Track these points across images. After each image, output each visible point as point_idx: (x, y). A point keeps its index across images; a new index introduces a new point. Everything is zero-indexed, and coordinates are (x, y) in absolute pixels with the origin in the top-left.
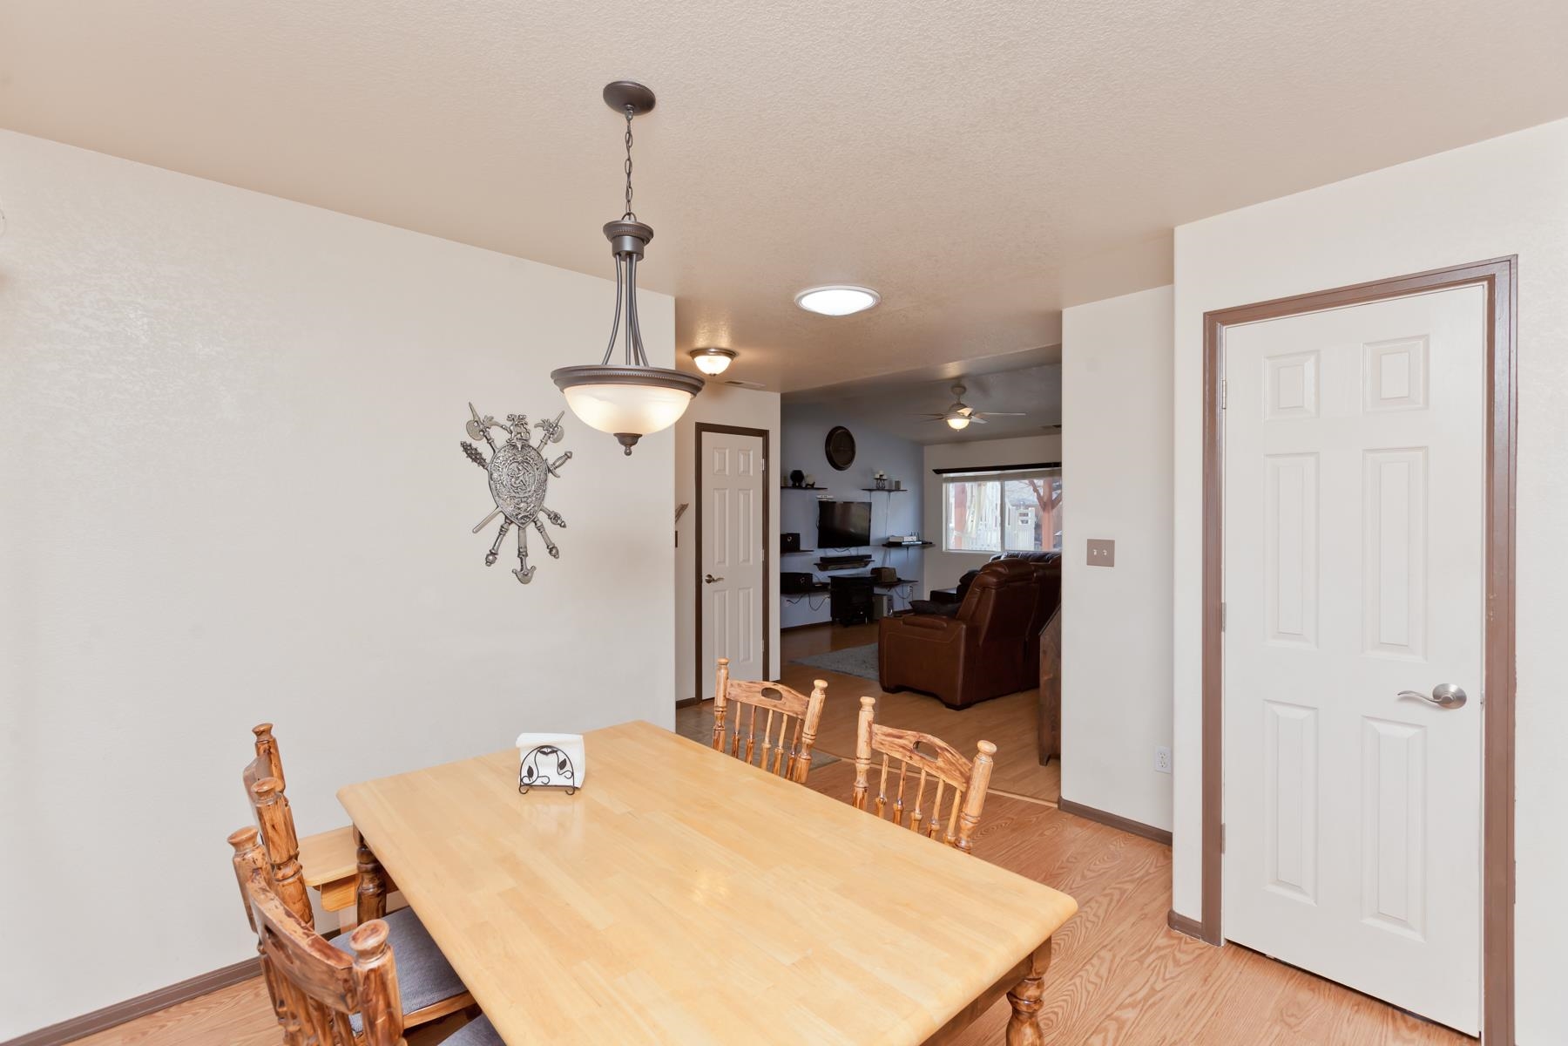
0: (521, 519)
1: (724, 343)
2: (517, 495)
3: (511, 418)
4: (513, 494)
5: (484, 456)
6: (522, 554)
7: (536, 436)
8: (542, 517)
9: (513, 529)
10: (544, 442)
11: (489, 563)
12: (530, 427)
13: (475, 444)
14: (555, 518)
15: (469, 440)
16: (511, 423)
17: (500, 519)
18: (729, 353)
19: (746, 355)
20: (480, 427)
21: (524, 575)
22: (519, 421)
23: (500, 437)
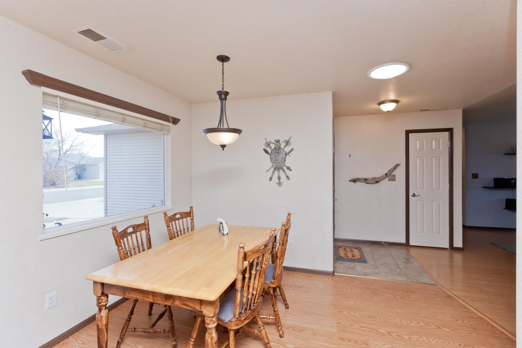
0: (278, 168)
1: (392, 96)
2: (276, 162)
3: (275, 141)
4: (275, 162)
5: (269, 152)
6: (279, 178)
7: (283, 145)
8: (285, 168)
9: (276, 171)
10: (285, 147)
11: (270, 180)
12: (281, 142)
13: (267, 149)
14: (288, 168)
15: (265, 148)
16: (275, 142)
17: (273, 169)
18: (396, 101)
19: (404, 100)
20: (268, 144)
21: (279, 184)
22: (278, 141)
23: (273, 146)
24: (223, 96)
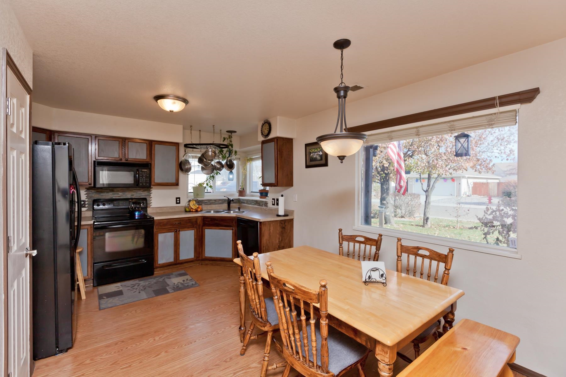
24: (342, 93)
